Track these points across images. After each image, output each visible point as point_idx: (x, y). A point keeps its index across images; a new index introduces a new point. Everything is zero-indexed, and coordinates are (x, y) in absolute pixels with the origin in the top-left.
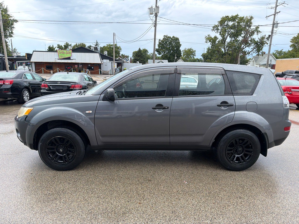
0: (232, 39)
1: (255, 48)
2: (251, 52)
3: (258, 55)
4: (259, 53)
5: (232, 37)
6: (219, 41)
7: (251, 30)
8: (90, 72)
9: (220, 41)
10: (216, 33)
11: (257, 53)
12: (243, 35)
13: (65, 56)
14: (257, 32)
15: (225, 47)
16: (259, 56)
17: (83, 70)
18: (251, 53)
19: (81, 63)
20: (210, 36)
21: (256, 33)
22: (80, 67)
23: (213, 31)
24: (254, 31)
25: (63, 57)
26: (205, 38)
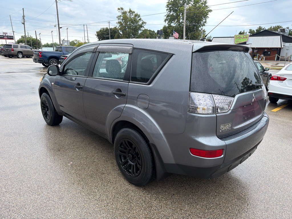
8: (264, 58)
13: (241, 41)
17: (257, 55)
19: (256, 48)
22: (255, 52)
25: (239, 42)
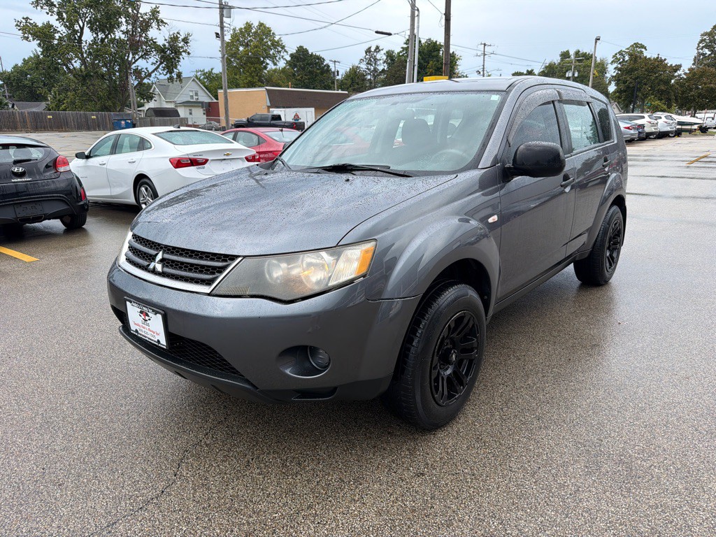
0: (98, 36)
1: (161, 63)
2: (153, 71)
3: (171, 79)
4: (173, 74)
5: (96, 29)
6: (60, 39)
7: (142, 17)
9: (63, 37)
10: (48, 13)
11: (168, 75)
12: (124, 28)
14: (158, 23)
15: (85, 55)
16: (172, 82)
18: (153, 75)
20: (32, 22)
21: (154, 25)
23: (39, 8)
24: (150, 19)
26: (17, 25)
